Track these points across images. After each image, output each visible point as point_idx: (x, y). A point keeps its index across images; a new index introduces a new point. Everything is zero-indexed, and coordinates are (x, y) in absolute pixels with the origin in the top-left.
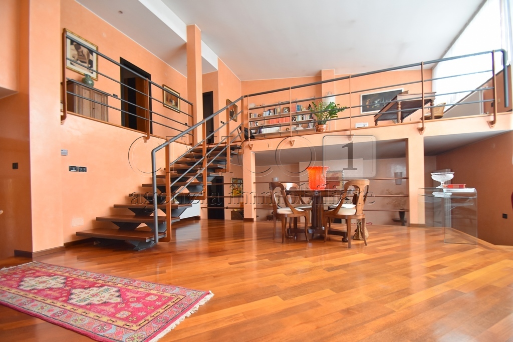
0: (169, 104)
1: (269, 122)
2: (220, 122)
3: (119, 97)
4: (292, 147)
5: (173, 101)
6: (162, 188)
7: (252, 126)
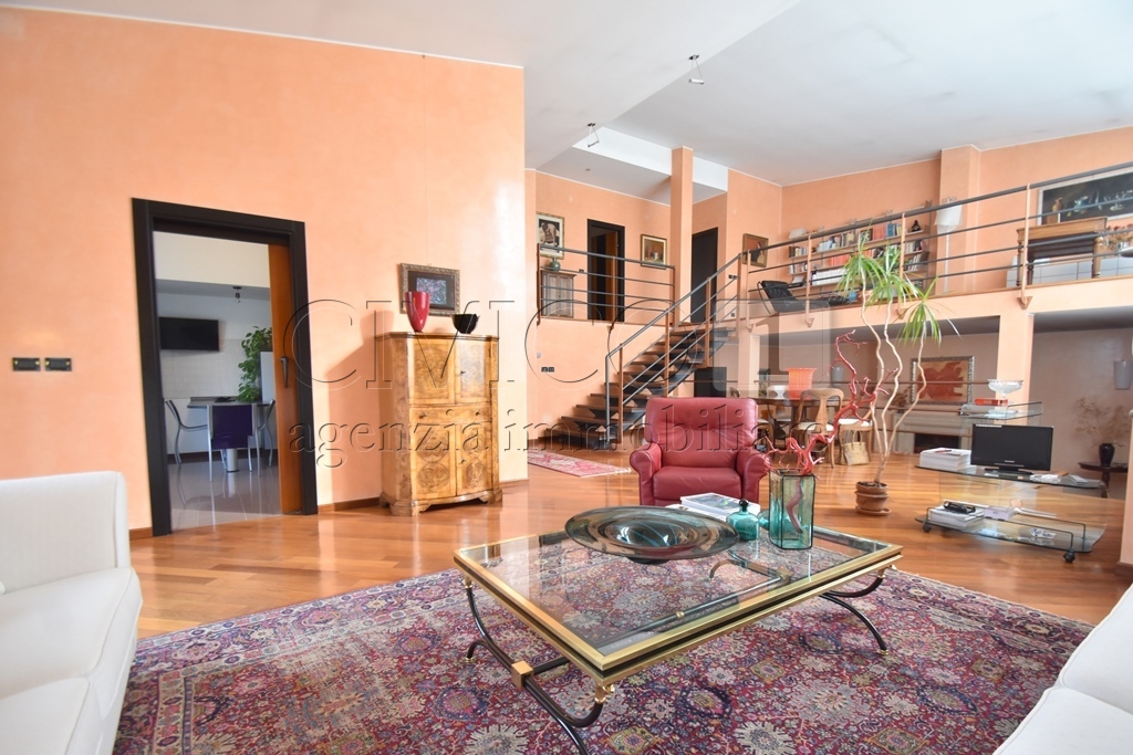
0: (650, 261)
1: (829, 262)
2: (727, 277)
3: (586, 271)
4: (810, 329)
5: (656, 254)
6: (614, 402)
7: (797, 272)
